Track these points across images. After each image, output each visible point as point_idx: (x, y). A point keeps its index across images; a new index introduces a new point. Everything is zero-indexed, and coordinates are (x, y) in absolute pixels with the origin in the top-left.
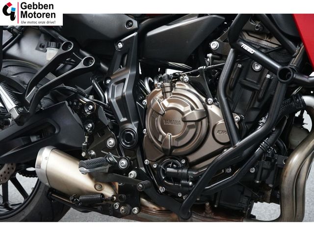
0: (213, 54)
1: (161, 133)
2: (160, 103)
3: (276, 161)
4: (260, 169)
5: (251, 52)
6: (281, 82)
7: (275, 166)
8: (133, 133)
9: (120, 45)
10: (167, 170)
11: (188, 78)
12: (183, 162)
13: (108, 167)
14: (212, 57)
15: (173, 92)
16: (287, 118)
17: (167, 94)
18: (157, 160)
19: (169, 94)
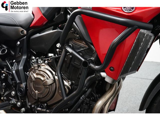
0: (59, 49)
1: (33, 91)
2: (32, 75)
3: (91, 104)
4: (83, 109)
5: (70, 52)
6: (84, 68)
7: (91, 107)
8: (23, 89)
9: (19, 43)
10: (37, 109)
11: (47, 62)
12: (45, 105)
13: (10, 106)
14: (59, 51)
15: (39, 69)
16: (97, 82)
17: (36, 70)
18: (34, 103)
19: (37, 70)
